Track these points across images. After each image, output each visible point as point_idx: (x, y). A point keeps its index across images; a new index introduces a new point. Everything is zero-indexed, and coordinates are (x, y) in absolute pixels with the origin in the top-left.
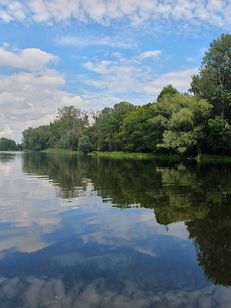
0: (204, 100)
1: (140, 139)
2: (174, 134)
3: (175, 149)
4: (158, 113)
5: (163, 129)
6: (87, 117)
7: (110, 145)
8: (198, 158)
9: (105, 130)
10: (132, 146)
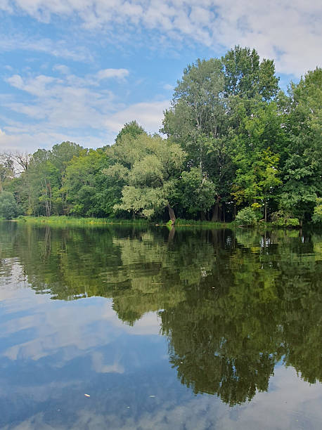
0: (176, 145)
1: (92, 198)
2: (138, 190)
3: (138, 212)
4: (116, 161)
5: (122, 183)
6: (12, 162)
7: (47, 206)
8: (170, 224)
9: (39, 184)
10: (80, 207)
